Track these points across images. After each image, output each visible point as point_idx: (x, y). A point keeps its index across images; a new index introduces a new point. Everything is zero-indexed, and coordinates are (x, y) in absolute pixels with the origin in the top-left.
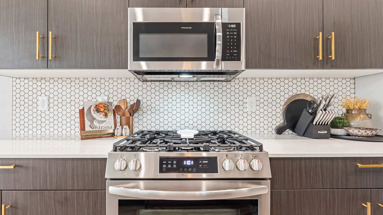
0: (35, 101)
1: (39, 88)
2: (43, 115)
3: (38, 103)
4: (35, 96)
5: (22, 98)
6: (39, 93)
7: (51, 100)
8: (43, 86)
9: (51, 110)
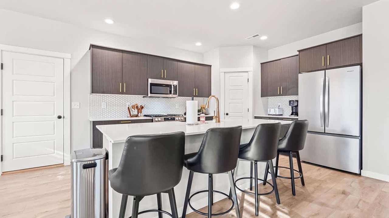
0: (100, 104)
1: (102, 99)
2: (104, 110)
3: (102, 105)
4: (100, 102)
5: (94, 103)
6: (102, 101)
7: (107, 104)
8: (104, 98)
9: (108, 108)
